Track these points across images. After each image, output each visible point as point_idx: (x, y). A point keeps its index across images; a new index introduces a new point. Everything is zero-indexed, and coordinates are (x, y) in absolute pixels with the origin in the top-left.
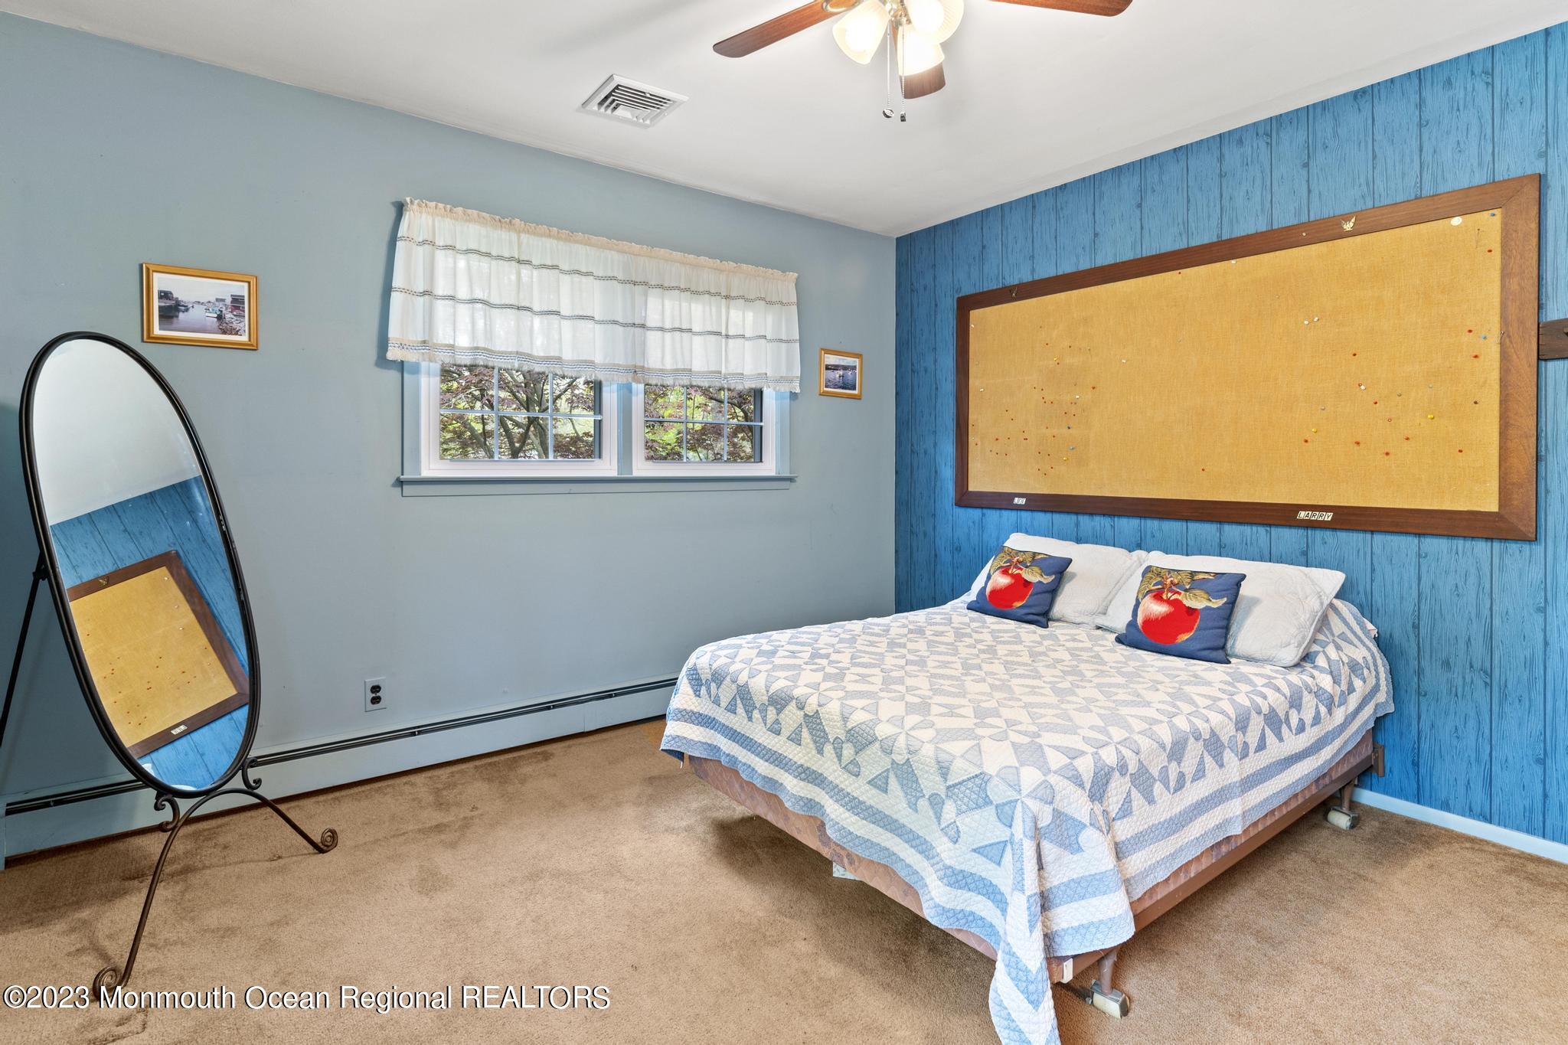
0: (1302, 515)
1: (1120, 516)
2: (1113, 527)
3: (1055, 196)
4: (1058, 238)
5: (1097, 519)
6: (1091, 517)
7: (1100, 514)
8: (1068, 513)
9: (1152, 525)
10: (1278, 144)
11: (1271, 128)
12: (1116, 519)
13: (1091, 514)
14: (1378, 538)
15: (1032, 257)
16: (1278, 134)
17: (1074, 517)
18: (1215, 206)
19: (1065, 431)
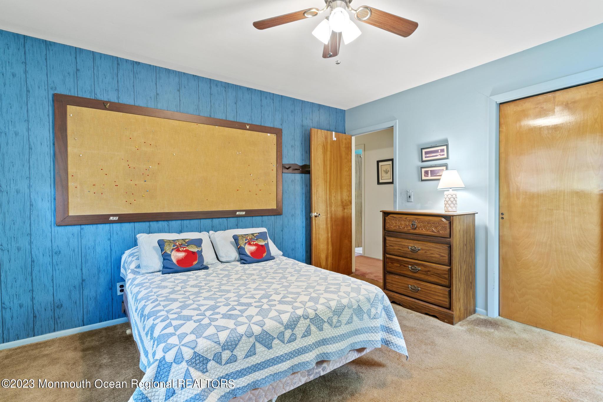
0: (238, 213)
1: (171, 220)
2: (168, 225)
3: (132, 65)
4: (135, 87)
5: (160, 223)
6: (157, 222)
7: (162, 221)
8: (144, 222)
9: (186, 222)
10: (228, 92)
11: (227, 86)
12: (170, 222)
13: (157, 221)
14: (254, 218)
15: (118, 90)
16: (228, 89)
17: (147, 224)
18: (209, 104)
19: (143, 182)
